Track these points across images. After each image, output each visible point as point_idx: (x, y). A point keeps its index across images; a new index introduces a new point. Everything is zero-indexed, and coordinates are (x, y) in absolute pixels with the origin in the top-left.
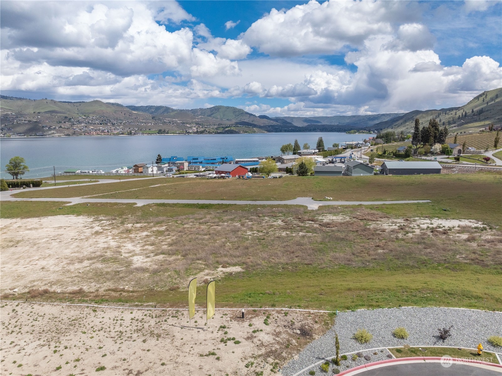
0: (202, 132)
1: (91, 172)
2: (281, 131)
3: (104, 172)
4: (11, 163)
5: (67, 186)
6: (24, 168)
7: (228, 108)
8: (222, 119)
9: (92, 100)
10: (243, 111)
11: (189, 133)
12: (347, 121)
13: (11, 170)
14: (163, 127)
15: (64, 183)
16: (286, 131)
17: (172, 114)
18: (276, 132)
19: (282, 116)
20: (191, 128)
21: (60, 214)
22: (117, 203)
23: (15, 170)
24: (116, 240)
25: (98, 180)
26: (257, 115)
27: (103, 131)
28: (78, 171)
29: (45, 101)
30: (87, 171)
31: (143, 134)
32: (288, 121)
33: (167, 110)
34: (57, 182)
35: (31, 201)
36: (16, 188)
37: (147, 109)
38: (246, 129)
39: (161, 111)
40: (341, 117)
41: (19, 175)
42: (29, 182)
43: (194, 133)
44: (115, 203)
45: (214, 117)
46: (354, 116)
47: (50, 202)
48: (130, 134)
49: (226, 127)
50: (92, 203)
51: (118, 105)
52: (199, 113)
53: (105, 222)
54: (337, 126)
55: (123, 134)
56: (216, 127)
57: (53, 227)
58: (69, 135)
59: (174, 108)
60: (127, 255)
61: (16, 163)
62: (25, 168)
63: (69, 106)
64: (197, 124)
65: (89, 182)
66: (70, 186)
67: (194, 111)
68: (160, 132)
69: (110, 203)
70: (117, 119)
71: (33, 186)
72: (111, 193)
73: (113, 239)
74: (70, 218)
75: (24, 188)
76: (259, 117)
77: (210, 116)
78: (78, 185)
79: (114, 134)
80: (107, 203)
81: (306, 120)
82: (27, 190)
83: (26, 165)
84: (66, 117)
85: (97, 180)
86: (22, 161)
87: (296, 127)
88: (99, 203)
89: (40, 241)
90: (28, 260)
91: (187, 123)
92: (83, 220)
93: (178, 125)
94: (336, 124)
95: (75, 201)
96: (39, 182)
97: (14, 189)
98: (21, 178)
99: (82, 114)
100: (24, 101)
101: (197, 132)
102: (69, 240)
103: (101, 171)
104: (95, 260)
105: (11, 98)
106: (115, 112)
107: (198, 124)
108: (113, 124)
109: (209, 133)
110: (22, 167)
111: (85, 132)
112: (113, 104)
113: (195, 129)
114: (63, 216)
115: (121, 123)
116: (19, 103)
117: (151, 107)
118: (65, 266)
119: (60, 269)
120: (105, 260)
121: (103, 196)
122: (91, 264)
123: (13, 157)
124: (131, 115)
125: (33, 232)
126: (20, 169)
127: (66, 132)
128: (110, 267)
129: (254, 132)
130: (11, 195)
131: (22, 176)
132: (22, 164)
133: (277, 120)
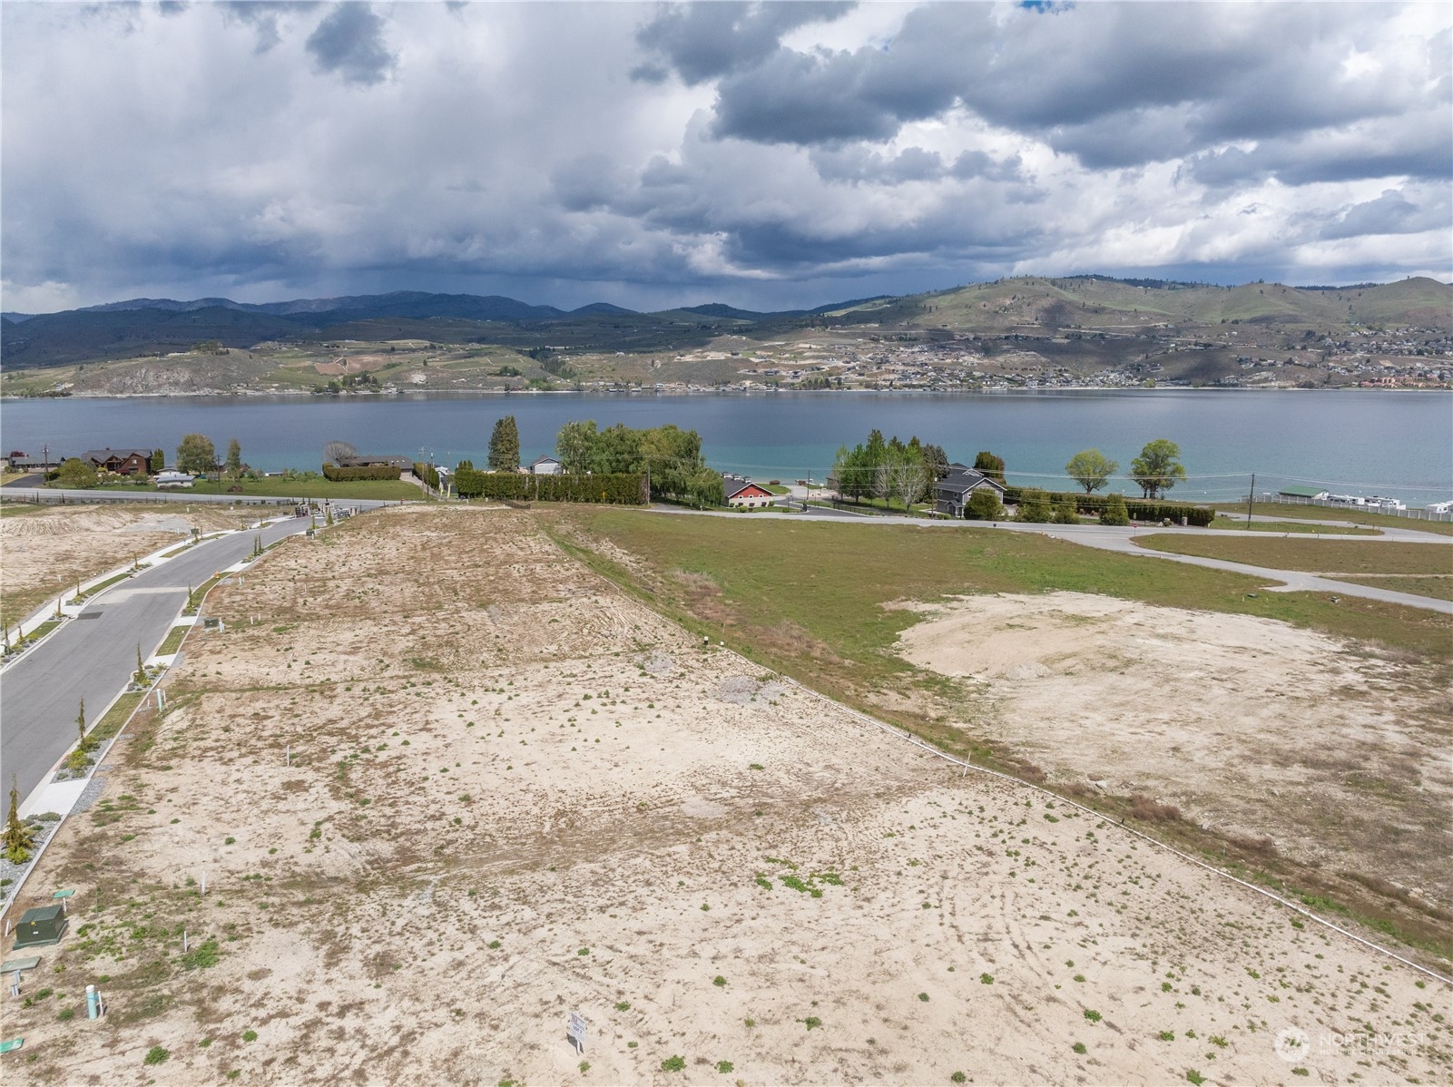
1: (1361, 501)
3: (1403, 507)
4: (1144, 455)
5: (1282, 534)
6: (1173, 473)
9: (1402, 277)
13: (1143, 474)
15: (1274, 524)
21: (1246, 613)
22: (1432, 611)
23: (1151, 474)
24: (1407, 730)
25: (1382, 529)
27: (1423, 376)
28: (1323, 496)
29: (1257, 289)
30: (1348, 498)
34: (1255, 518)
35: (1178, 563)
36: (1148, 522)
41: (1159, 489)
42: (1181, 510)
44: (1426, 610)
47: (1226, 571)
50: (1347, 596)
53: (1380, 663)
57: (1221, 643)
58: (1310, 385)
60: (1437, 789)
61: (1157, 456)
62: (1177, 471)
63: (1322, 301)
65: (1350, 531)
66: (1291, 535)
69: (1409, 608)
71: (1190, 523)
72: (1420, 576)
73: (1397, 723)
74: (1273, 627)
75: (1166, 525)
78: (1314, 536)
80: (1400, 606)
82: (1174, 530)
83: (1181, 464)
84: (1310, 334)
85: (1376, 528)
86: (1172, 452)
88: (1372, 601)
89: (1182, 675)
90: (1144, 716)
92: (1313, 642)
95: (1298, 581)
96: (1206, 512)
97: (1142, 523)
98: (1163, 498)
99: (1363, 322)
100: (1202, 294)
102: (1261, 691)
103: (1397, 502)
104: (1326, 773)
105: (1173, 286)
110: (1169, 469)
111: (1362, 380)
114: (1254, 618)
116: (1190, 296)
118: (1236, 761)
119: (1221, 765)
120: (1358, 781)
121: (1389, 580)
122: (1311, 781)
123: (1153, 441)
125: (1170, 645)
126: (1164, 474)
127: (1304, 377)
128: (1371, 809)
130: (1131, 539)
131: (1166, 492)
132: (1171, 460)
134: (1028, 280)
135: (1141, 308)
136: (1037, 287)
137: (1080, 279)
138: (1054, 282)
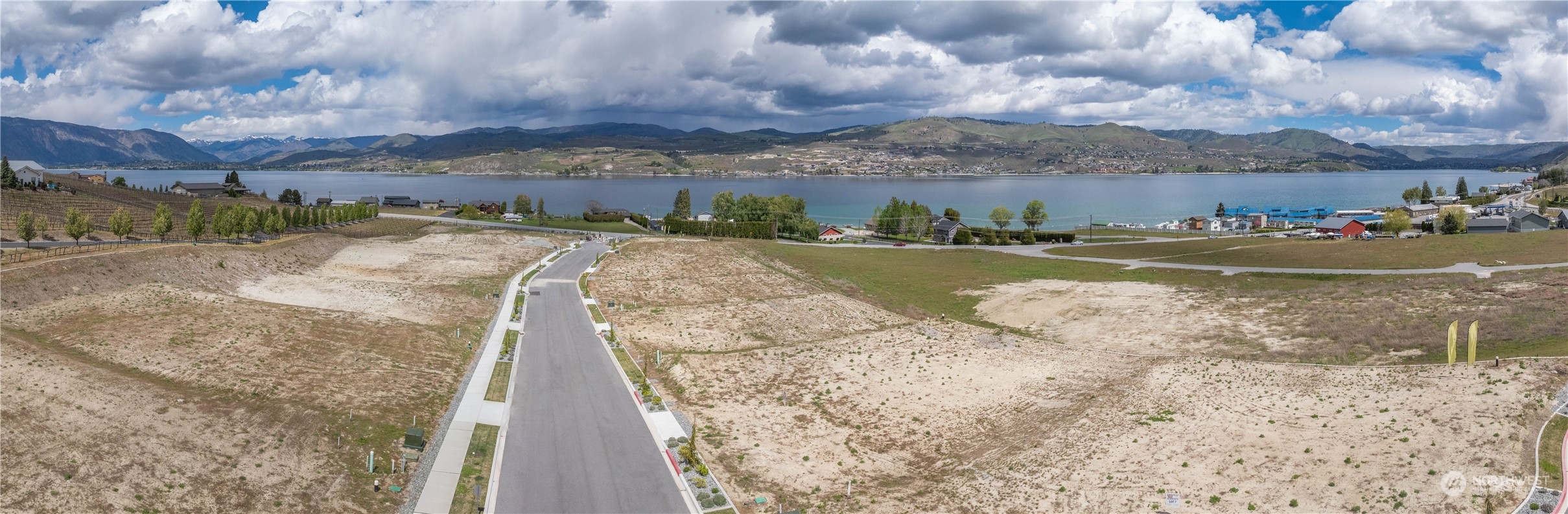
0: (1264, 170)
2: (1389, 168)
7: (1305, 131)
8: (1294, 150)
9: (1103, 122)
10: (1328, 136)
11: (1244, 171)
12: (1491, 152)
14: (1205, 162)
16: (1397, 168)
17: (1219, 141)
18: (1382, 169)
19: (1389, 144)
20: (1247, 162)
23: (1032, 218)
26: (1351, 142)
27: (1117, 168)
29: (1043, 126)
31: (1174, 172)
32: (1401, 152)
33: (1210, 135)
37: (1182, 134)
38: (1334, 165)
39: (1202, 137)
40: (1480, 146)
41: (1036, 225)
42: (1059, 235)
43: (1253, 171)
45: (1282, 146)
46: (1500, 146)
48: (1156, 171)
49: (1303, 162)
51: (1138, 129)
52: (1259, 140)
54: (1476, 159)
55: (1145, 171)
56: (1286, 161)
58: (1071, 173)
59: (1222, 132)
61: (1034, 208)
62: (1044, 216)
63: (1071, 132)
64: (1256, 156)
67: (1250, 137)
68: (1200, 169)
70: (1137, 150)
71: (1063, 241)
76: (1354, 145)
77: (1276, 144)
79: (1133, 172)
81: (1430, 150)
84: (1068, 147)
87: (1413, 162)
91: (1241, 156)
93: (1227, 158)
94: (1474, 157)
99: (1090, 142)
100: (1017, 127)
101: (1257, 170)
105: (1003, 123)
106: (1135, 140)
107: (1258, 157)
108: (1132, 158)
109: (1276, 171)
111: (1093, 169)
112: (1131, 128)
113: (1253, 165)
115: (1143, 156)
116: (1012, 128)
117: (1186, 132)
124: (1157, 143)
127: (1068, 168)
129: (1348, 169)
132: (1041, 210)
133: (1382, 149)
134: (935, 118)
135: (990, 134)
136: (940, 122)
137: (958, 119)
138: (948, 120)
